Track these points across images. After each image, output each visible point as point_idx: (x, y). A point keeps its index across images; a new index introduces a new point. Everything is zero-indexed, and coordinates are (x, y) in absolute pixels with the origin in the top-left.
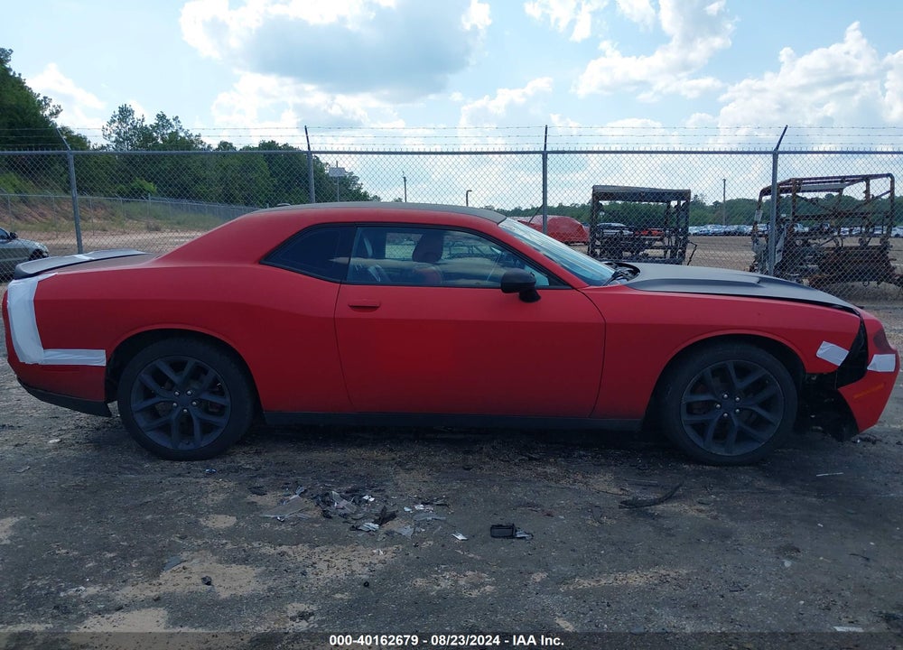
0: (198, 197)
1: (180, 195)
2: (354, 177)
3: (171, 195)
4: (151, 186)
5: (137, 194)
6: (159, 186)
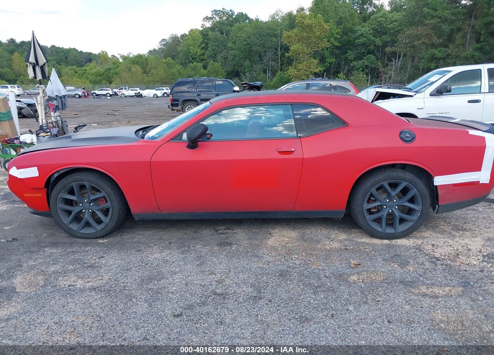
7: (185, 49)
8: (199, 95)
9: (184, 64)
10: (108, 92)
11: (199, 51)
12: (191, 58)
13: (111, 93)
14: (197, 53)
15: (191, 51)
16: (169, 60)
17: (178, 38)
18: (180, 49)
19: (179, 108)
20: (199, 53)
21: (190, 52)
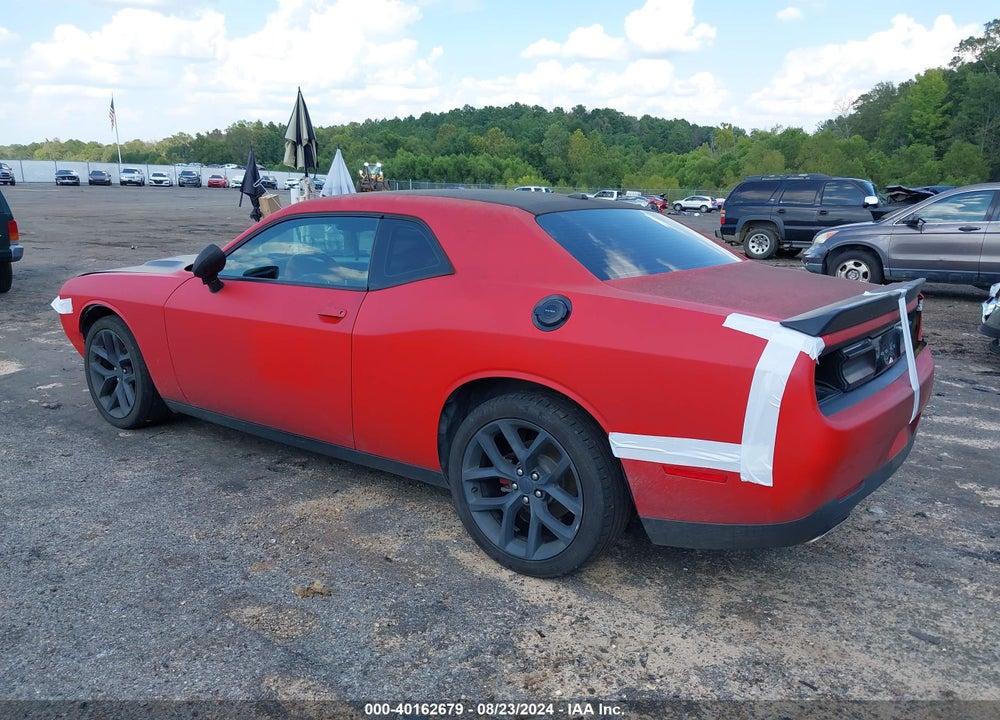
7: (901, 115)
8: (781, 212)
9: (889, 149)
10: (704, 203)
11: (935, 119)
12: (910, 135)
13: (710, 206)
14: (928, 124)
15: (914, 119)
16: (855, 139)
17: (894, 90)
18: (888, 114)
19: (736, 237)
20: (932, 124)
21: (911, 122)
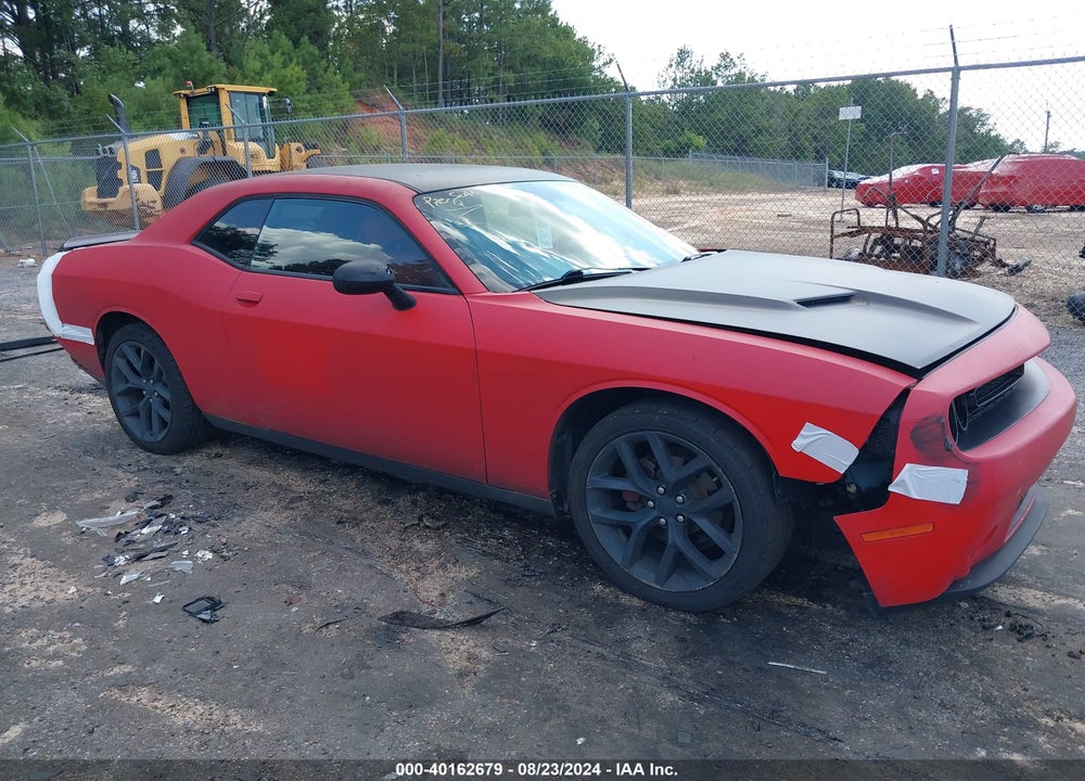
0: (760, 152)
1: (736, 150)
2: (982, 115)
3: (725, 151)
4: (700, 141)
5: (681, 151)
6: (711, 138)
